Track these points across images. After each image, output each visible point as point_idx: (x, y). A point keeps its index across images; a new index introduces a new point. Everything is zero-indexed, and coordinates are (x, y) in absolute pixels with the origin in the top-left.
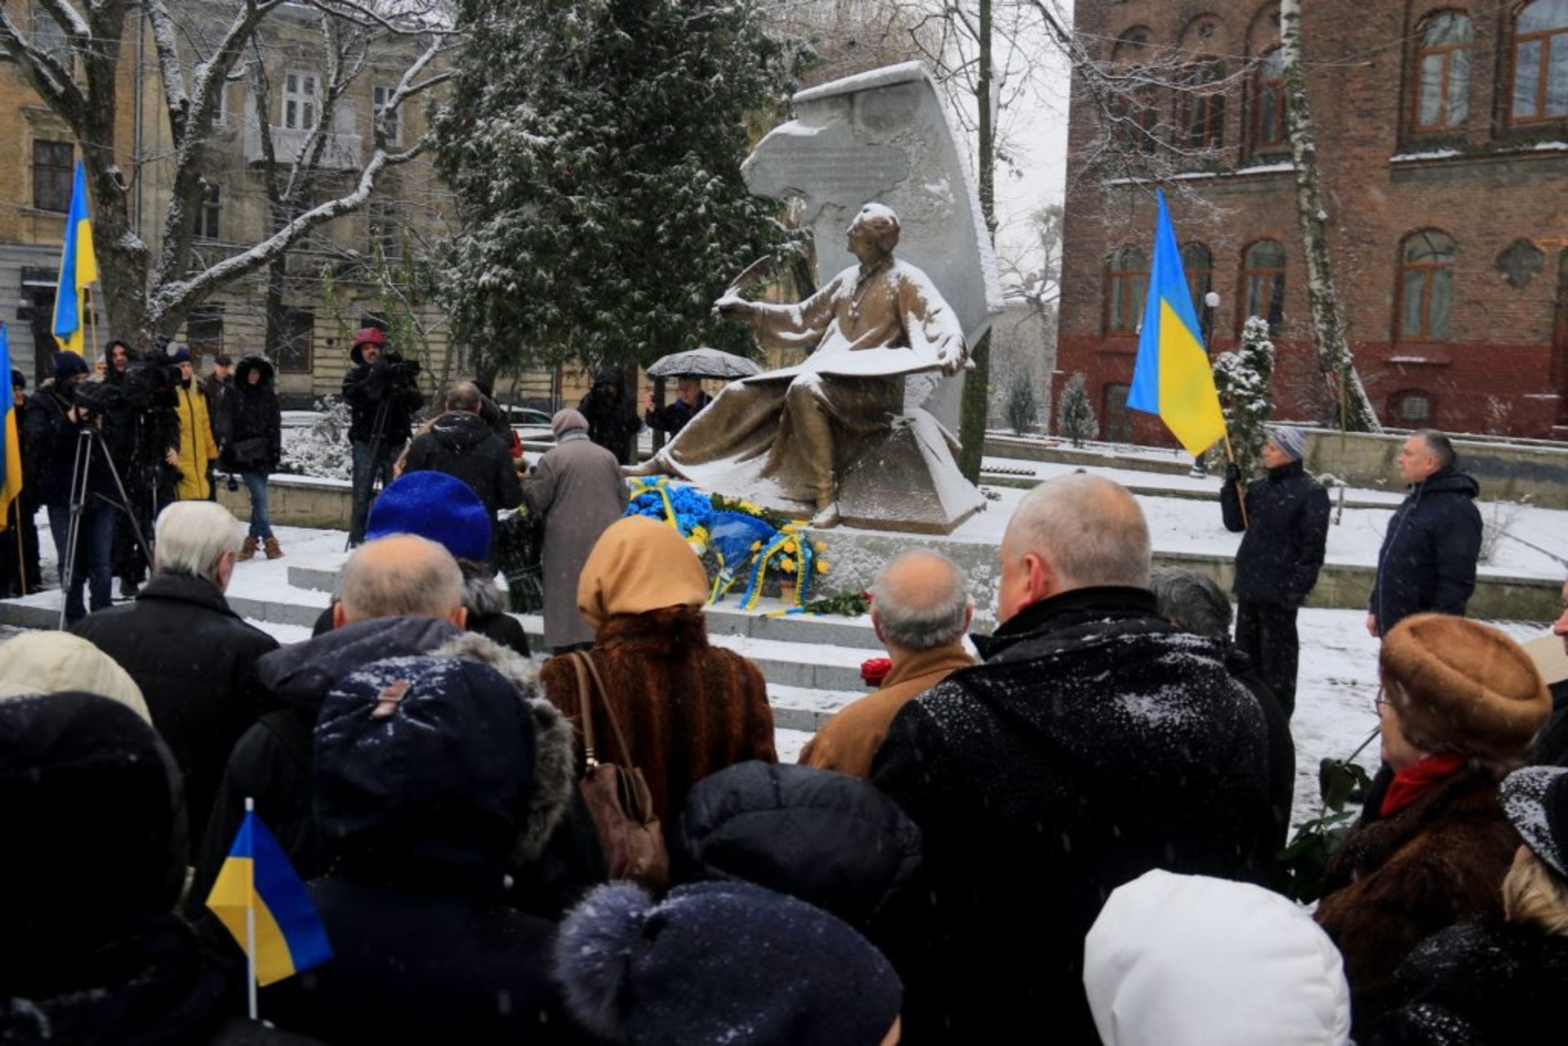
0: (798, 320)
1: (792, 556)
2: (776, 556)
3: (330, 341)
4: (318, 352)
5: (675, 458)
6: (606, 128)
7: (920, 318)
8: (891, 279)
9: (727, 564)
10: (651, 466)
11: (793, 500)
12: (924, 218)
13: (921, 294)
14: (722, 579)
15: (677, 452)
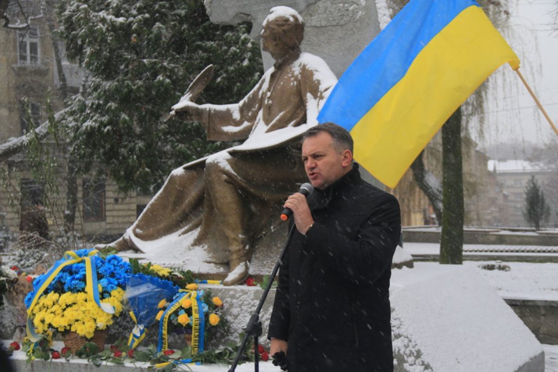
0: (237, 116)
1: (189, 312)
2: (176, 313)
3: (116, 200)
4: (108, 207)
5: (137, 235)
6: (178, 11)
7: (315, 98)
8: (296, 68)
9: (140, 322)
10: (119, 244)
11: (215, 263)
12: (342, 22)
13: (316, 76)
14: (135, 336)
15: (138, 231)
